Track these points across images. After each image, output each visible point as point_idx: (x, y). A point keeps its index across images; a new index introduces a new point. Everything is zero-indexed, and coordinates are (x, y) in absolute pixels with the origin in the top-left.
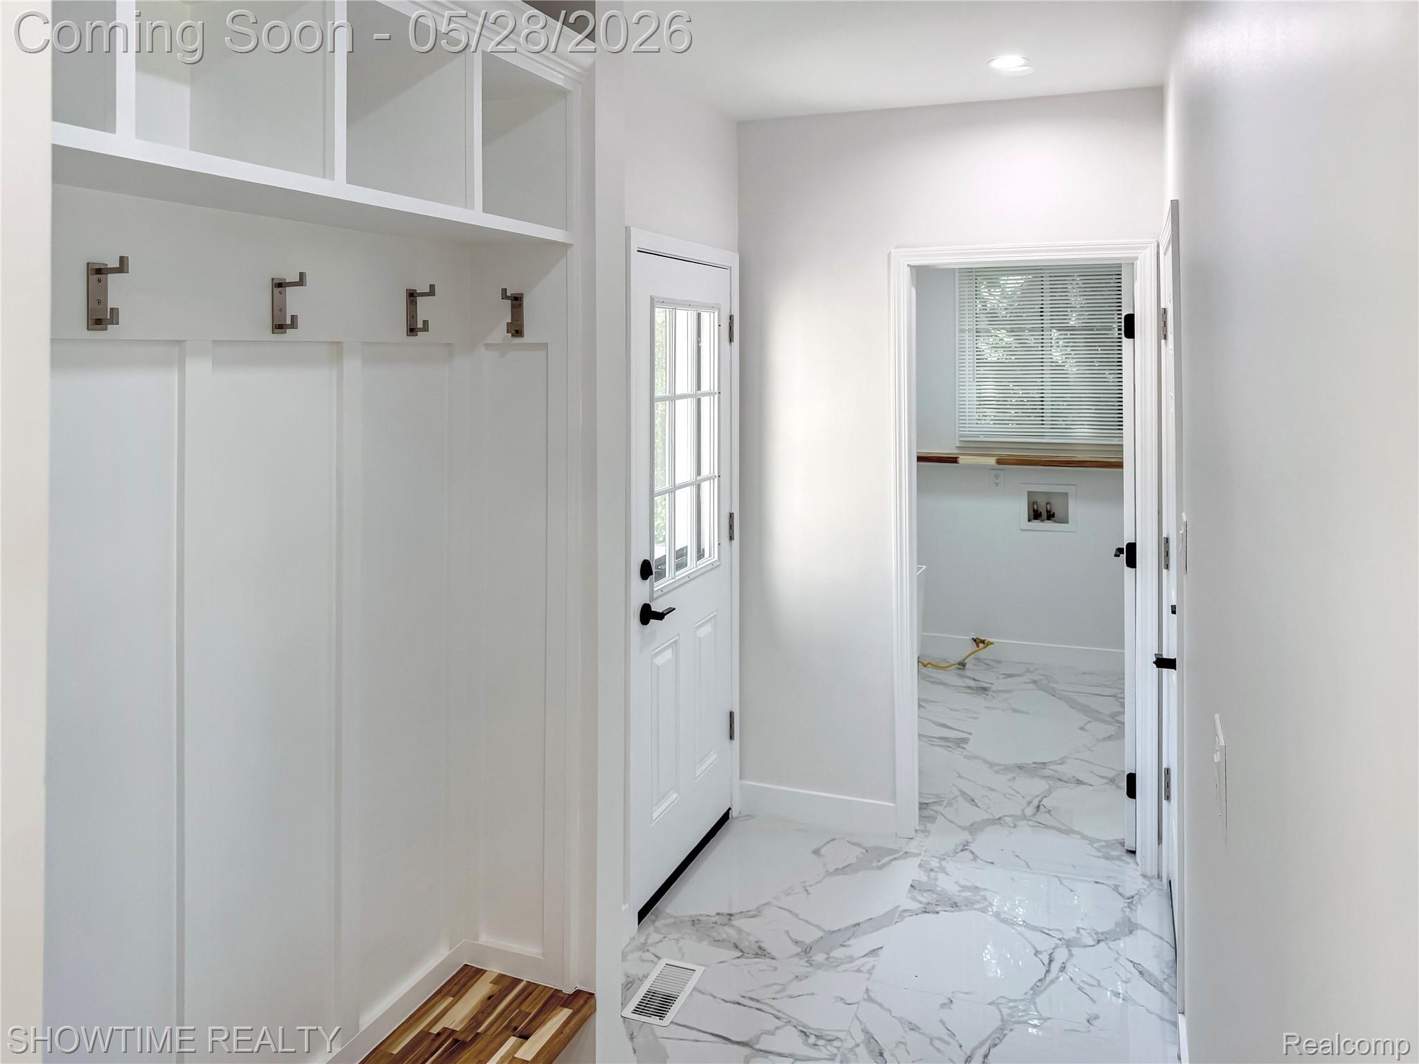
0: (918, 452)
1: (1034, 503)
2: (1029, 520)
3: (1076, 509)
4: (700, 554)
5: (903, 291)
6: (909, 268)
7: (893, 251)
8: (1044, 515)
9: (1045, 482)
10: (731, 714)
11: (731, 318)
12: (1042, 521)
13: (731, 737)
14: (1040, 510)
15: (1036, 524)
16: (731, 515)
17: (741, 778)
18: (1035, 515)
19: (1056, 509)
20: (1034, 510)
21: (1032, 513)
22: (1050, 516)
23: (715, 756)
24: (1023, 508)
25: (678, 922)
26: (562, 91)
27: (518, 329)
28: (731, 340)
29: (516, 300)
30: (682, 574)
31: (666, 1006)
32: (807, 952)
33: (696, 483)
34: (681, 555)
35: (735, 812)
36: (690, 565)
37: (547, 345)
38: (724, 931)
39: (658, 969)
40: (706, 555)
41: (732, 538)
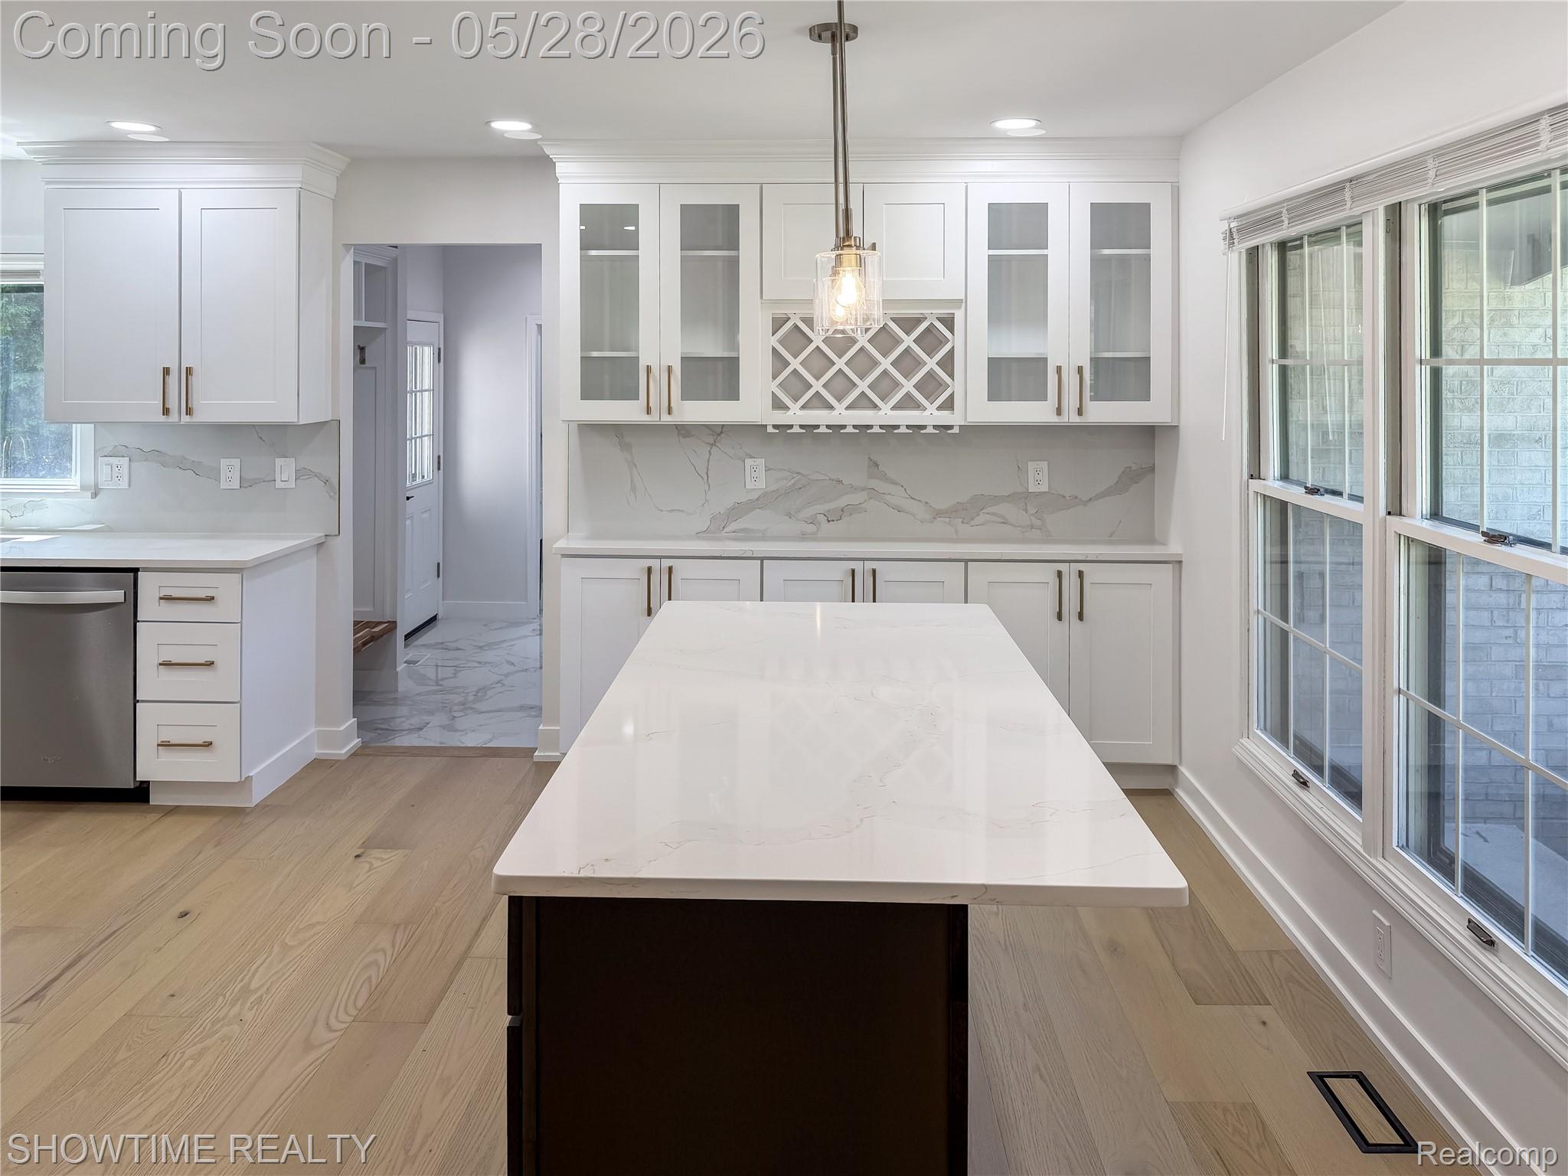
4: (423, 477)
5: (534, 338)
6: (536, 326)
7: (528, 316)
10: (439, 564)
11: (439, 349)
13: (438, 576)
16: (439, 457)
17: (443, 600)
23: (430, 583)
25: (417, 646)
26: (385, 268)
27: (363, 361)
28: (439, 361)
29: (362, 349)
30: (414, 483)
31: (415, 662)
32: (481, 647)
33: (421, 437)
34: (414, 476)
35: (439, 617)
36: (419, 480)
37: (375, 368)
38: (440, 646)
39: (411, 655)
40: (426, 477)
41: (439, 469)
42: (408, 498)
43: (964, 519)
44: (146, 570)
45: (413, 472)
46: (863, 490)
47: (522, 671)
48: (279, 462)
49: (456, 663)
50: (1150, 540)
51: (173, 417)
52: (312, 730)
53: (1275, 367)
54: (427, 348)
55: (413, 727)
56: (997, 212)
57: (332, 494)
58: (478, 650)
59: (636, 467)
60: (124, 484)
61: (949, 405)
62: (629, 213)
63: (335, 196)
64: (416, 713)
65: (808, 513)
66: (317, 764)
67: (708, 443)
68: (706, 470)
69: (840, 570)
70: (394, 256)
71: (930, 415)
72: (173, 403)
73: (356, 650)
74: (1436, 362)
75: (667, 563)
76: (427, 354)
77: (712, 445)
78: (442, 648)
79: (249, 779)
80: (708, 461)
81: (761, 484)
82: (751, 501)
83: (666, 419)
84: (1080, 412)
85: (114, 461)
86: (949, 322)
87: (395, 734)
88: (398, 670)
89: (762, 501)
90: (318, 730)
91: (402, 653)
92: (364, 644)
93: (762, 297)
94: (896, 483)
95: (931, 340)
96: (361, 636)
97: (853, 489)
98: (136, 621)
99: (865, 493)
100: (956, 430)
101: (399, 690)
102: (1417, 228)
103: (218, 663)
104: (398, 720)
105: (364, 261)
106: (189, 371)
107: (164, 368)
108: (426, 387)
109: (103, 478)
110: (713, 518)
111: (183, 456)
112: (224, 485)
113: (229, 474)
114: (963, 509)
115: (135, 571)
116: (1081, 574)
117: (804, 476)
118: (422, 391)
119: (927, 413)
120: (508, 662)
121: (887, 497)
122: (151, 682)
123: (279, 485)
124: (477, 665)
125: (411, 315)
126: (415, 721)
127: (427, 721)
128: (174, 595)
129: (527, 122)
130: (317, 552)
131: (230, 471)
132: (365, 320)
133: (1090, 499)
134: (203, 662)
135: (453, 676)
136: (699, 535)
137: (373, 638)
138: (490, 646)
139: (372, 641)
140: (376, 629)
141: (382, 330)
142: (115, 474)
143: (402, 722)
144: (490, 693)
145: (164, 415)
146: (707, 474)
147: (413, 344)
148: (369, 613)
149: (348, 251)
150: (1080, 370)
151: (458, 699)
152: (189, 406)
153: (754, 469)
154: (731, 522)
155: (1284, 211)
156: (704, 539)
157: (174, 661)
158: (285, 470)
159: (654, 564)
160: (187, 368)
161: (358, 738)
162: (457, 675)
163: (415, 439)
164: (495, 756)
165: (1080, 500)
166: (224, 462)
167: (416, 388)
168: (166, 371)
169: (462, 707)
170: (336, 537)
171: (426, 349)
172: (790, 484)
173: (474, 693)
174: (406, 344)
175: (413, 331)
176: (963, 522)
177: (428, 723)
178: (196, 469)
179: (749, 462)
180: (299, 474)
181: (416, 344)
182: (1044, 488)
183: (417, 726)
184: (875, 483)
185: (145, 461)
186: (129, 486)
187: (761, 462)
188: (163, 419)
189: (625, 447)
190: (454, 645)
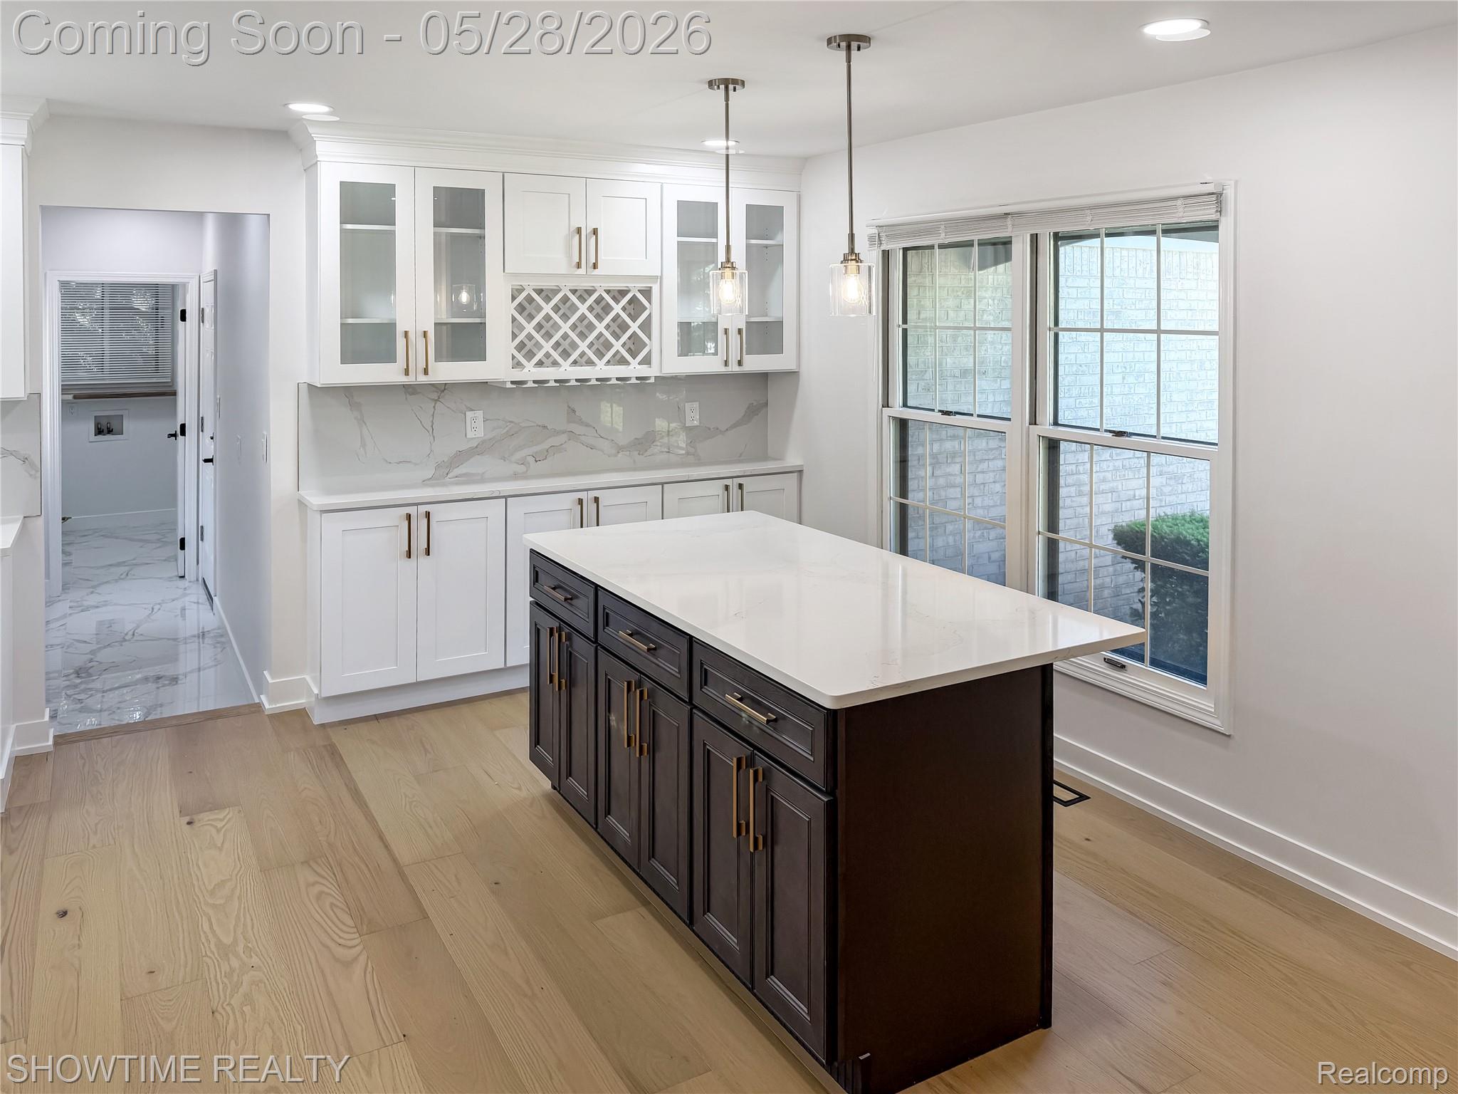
1: (98, 424)
2: (95, 435)
3: (128, 425)
8: (106, 431)
9: (107, 409)
12: (104, 435)
14: (102, 428)
15: (100, 437)
18: (99, 431)
19: (114, 426)
20: (98, 429)
21: (97, 431)
22: (110, 431)
24: (92, 427)
43: (640, 451)
46: (563, 433)
50: (765, 457)
52: (12, 727)
53: (901, 329)
56: (683, 206)
57: (33, 472)
59: (365, 424)
61: (647, 361)
62: (387, 191)
65: (519, 455)
67: (433, 400)
68: (431, 424)
69: (569, 501)
71: (634, 369)
74: (1056, 330)
75: (423, 509)
77: (436, 400)
80: (433, 415)
81: (480, 433)
82: (472, 448)
83: (422, 379)
84: (740, 363)
86: (647, 293)
89: (479, 449)
90: (17, 726)
93: (504, 271)
94: (587, 425)
95: (635, 308)
97: (557, 433)
99: (565, 435)
100: (652, 380)
102: (1046, 245)
110: (438, 467)
114: (639, 444)
116: (741, 486)
117: (516, 424)
119: (631, 367)
121: (583, 438)
129: (325, 105)
133: (727, 430)
136: (425, 483)
146: (432, 427)
150: (740, 331)
153: (474, 419)
154: (453, 469)
155: (943, 227)
156: (432, 486)
159: (412, 510)
165: (720, 431)
170: (37, 518)
172: (505, 431)
176: (639, 454)
179: (469, 414)
182: (696, 423)
184: (573, 427)
187: (480, 414)
189: (354, 406)
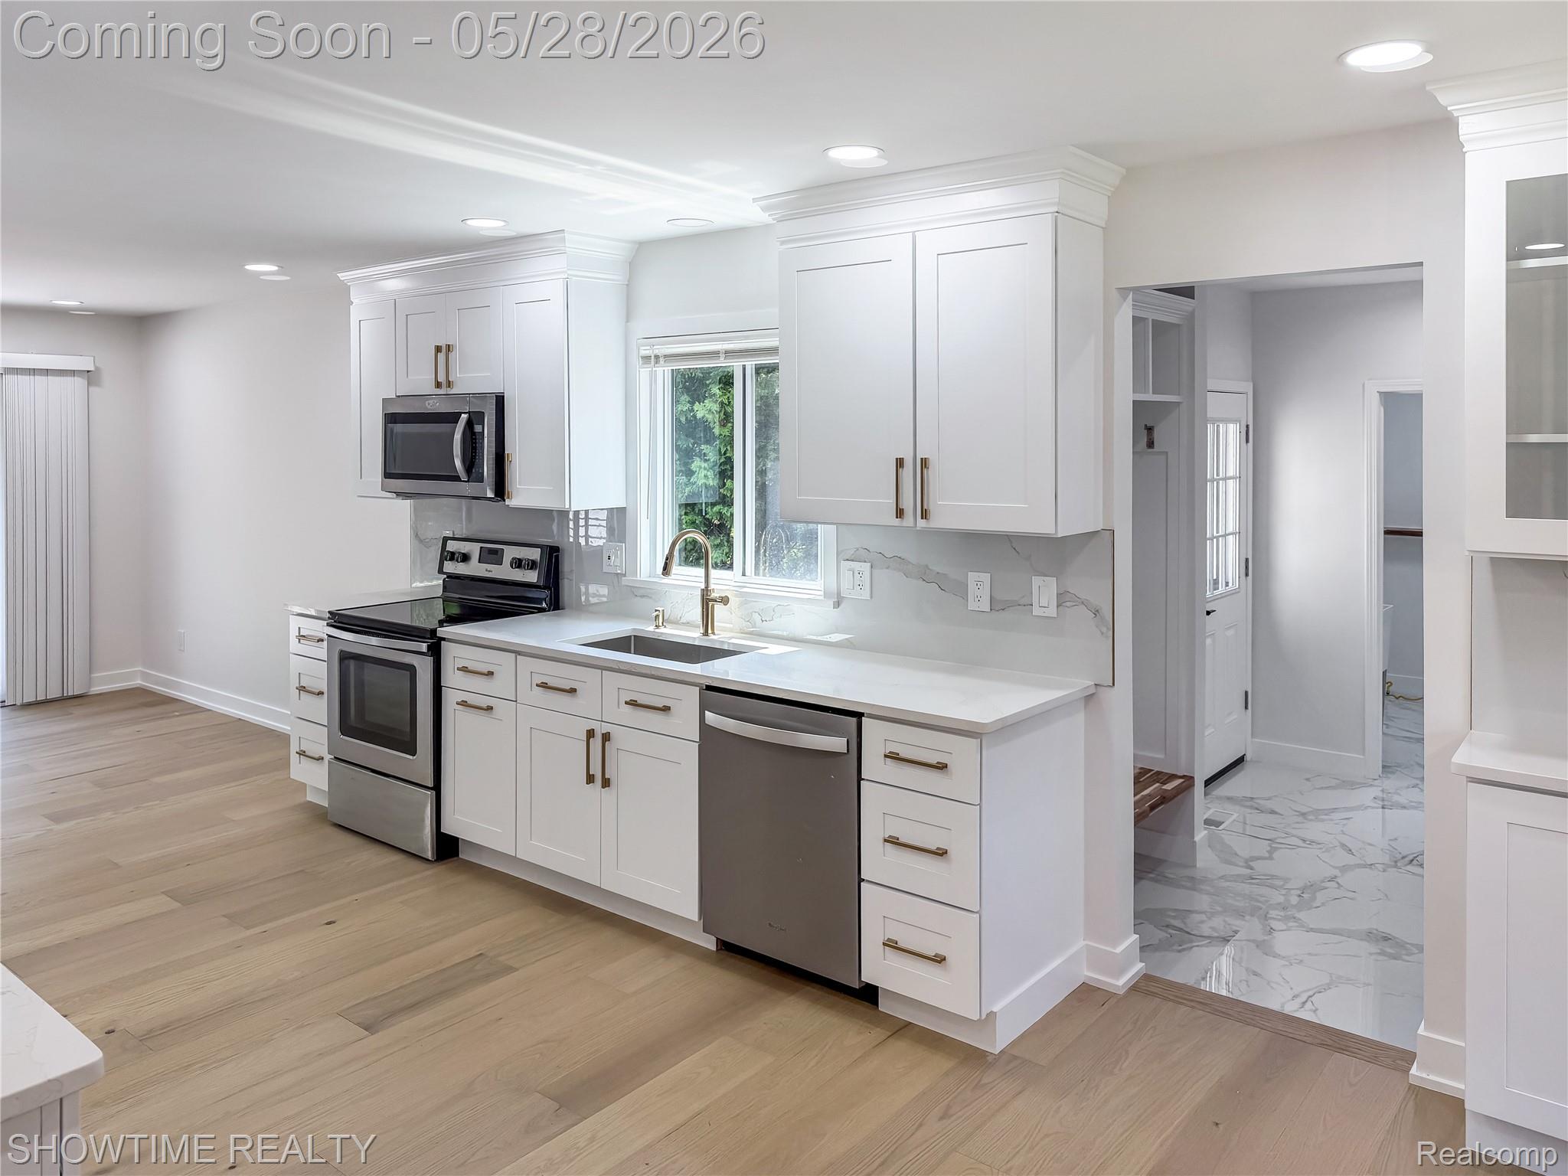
0: (1385, 528)
4: (1227, 584)
5: (1375, 411)
6: (1378, 394)
7: (1366, 382)
10: (1246, 693)
11: (1247, 426)
13: (1246, 708)
16: (1247, 560)
17: (1253, 735)
23: (1235, 717)
25: (1219, 798)
26: (1178, 326)
27: (1151, 444)
28: (1247, 441)
29: (1150, 430)
30: (1216, 592)
31: (1218, 824)
32: (1303, 815)
33: (1225, 536)
34: (1216, 582)
35: (1248, 758)
36: (1221, 589)
37: (1167, 453)
38: (1248, 803)
39: (1211, 811)
40: (1230, 585)
41: (1247, 575)
42: (1208, 613)
44: (871, 716)
45: (1215, 577)
47: (1365, 866)
48: (1037, 581)
49: (1271, 834)
51: (908, 520)
52: (1082, 943)
54: (1232, 425)
55: (1216, 935)
57: (1104, 630)
58: (1300, 819)
60: (866, 595)
63: (1106, 224)
64: (1219, 909)
66: (1086, 993)
70: (1190, 309)
72: (907, 503)
73: (1139, 818)
76: (1232, 433)
78: (1251, 807)
79: (992, 1015)
85: (856, 565)
87: (1191, 941)
88: (1197, 839)
90: (1087, 945)
91: (1202, 804)
92: (1153, 808)
96: (1149, 795)
98: (860, 779)
101: (1198, 866)
103: (952, 853)
104: (1197, 917)
105: (1151, 316)
106: (924, 463)
107: (897, 459)
108: (1231, 473)
109: (846, 585)
111: (927, 566)
112: (972, 605)
113: (978, 593)
115: (859, 715)
118: (1225, 479)
120: (1343, 846)
122: (876, 860)
123: (1037, 611)
124: (1301, 843)
125: (1211, 384)
126: (1218, 922)
127: (1235, 928)
128: (902, 755)
130: (1085, 708)
131: (979, 586)
132: (1153, 393)
134: (933, 848)
135: (1267, 855)
137: (1164, 799)
138: (1318, 814)
139: (1162, 803)
140: (1169, 786)
141: (1178, 404)
142: (856, 579)
143: (1202, 922)
144: (1321, 897)
145: (897, 517)
147: (1214, 421)
148: (1158, 760)
149: (1125, 299)
151: (1278, 897)
152: (925, 507)
157: (902, 840)
158: (1044, 592)
160: (922, 459)
161: (1141, 961)
162: (1274, 855)
163: (1217, 538)
164: (1342, 1050)
166: (972, 577)
167: (1218, 475)
168: (900, 463)
169: (1282, 914)
170: (1110, 688)
171: (1232, 427)
173: (1299, 892)
174: (1206, 421)
175: (1214, 405)
177: (1236, 932)
178: (941, 582)
180: (1062, 598)
181: (1218, 421)
183: (1222, 934)
185: (887, 568)
186: (871, 597)
188: (897, 522)
190: (1269, 805)
